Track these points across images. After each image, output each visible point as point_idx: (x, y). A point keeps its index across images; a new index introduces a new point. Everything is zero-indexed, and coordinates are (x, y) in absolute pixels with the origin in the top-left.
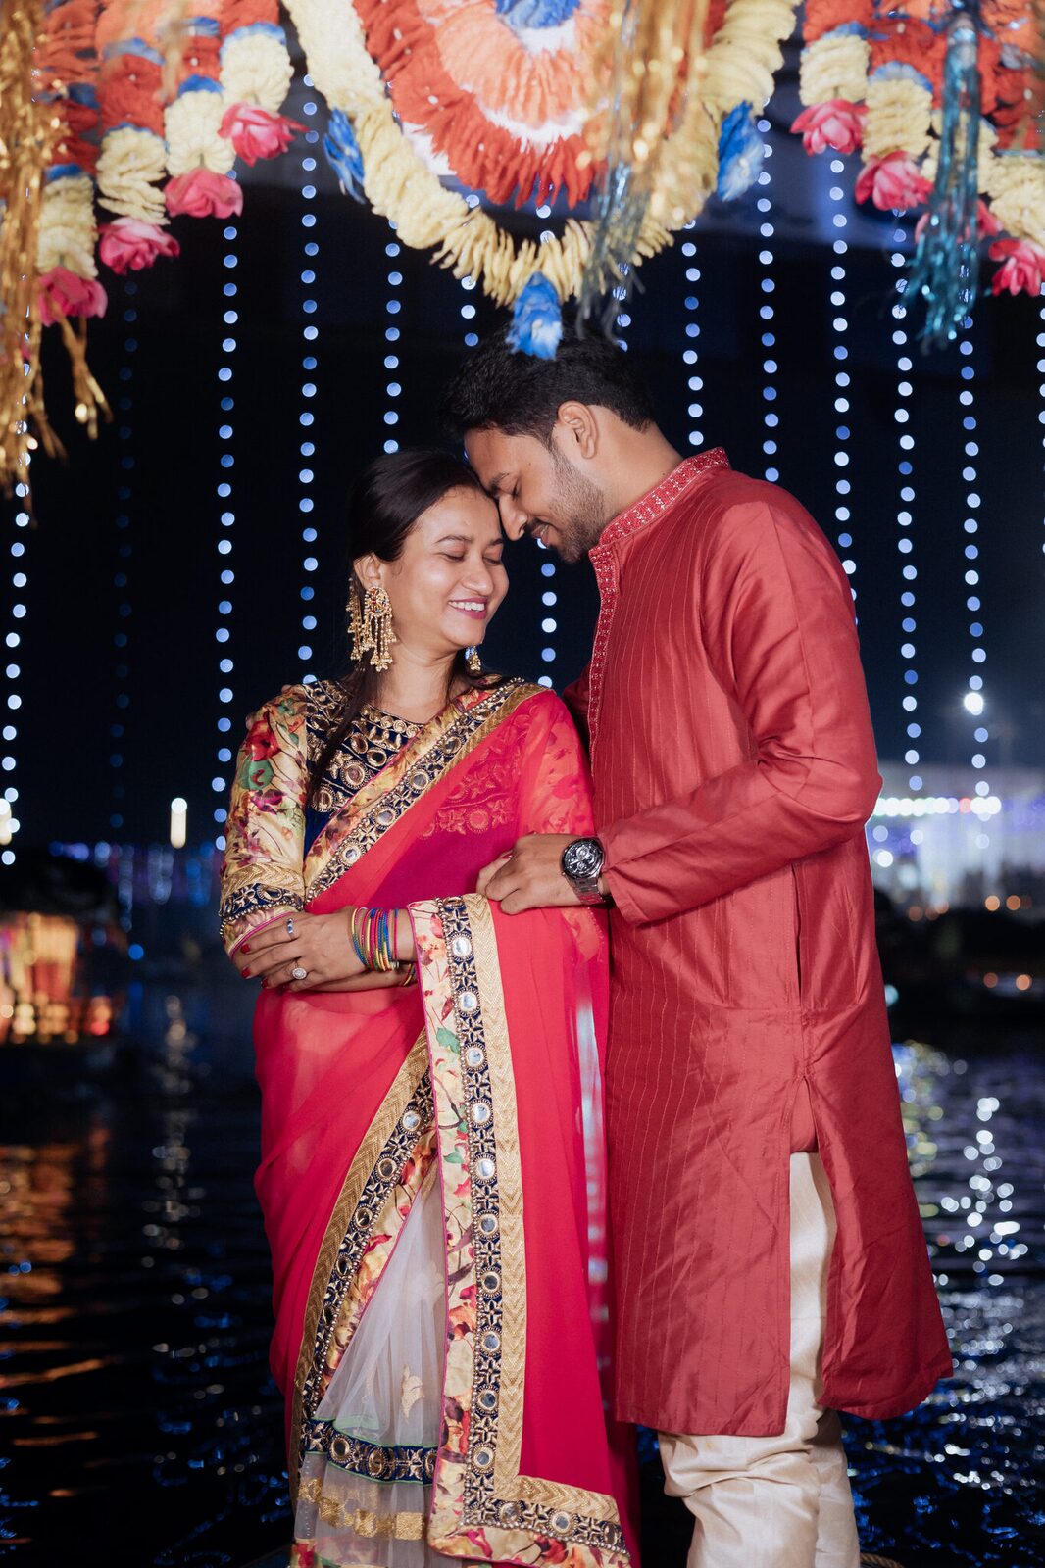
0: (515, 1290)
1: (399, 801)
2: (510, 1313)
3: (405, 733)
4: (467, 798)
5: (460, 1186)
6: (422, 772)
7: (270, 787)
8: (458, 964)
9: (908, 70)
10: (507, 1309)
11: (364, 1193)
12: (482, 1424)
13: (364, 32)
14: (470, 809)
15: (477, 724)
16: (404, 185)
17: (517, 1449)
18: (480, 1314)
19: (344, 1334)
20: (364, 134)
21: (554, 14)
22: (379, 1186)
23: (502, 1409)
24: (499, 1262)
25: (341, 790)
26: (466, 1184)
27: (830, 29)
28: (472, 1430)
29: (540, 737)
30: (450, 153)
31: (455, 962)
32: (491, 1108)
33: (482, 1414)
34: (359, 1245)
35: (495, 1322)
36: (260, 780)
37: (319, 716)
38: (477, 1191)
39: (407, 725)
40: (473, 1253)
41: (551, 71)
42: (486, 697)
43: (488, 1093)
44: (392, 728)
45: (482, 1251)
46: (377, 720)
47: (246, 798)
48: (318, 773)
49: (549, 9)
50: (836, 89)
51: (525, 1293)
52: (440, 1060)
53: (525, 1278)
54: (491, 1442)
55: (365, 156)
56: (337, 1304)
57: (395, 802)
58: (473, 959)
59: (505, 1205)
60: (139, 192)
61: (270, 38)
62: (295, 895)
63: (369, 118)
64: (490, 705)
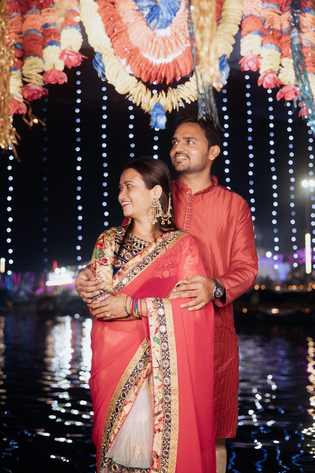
0: (175, 419)
1: (142, 266)
2: (173, 426)
3: (145, 245)
4: (163, 267)
5: (159, 386)
6: (149, 257)
7: (103, 258)
8: (160, 317)
9: (274, 46)
10: (173, 425)
11: (124, 387)
12: (164, 460)
13: (105, 28)
14: (164, 270)
15: (167, 243)
16: (117, 75)
17: (174, 469)
18: (164, 426)
19: (116, 431)
20: (105, 59)
21: (163, 25)
22: (129, 385)
23: (170, 456)
24: (170, 410)
25: (124, 261)
26: (161, 385)
27: (249, 32)
28: (161, 462)
29: (187, 249)
30: (131, 65)
31: (159, 316)
32: (169, 362)
33: (164, 457)
34: (122, 403)
35: (169, 429)
36: (100, 256)
37: (119, 238)
38: (164, 388)
39: (146, 242)
40: (162, 407)
41: (162, 42)
42: (171, 235)
43: (168, 358)
44: (141, 243)
45: (165, 406)
46: (136, 240)
47: (96, 262)
48: (117, 255)
49: (162, 23)
50: (252, 51)
51: (178, 420)
52: (154, 347)
53: (178, 415)
54: (166, 466)
55: (105, 65)
56: (114, 421)
57: (140, 266)
58: (165, 315)
59: (173, 392)
60: (35, 76)
61: (76, 30)
62: (110, 292)
63: (106, 54)
64: (172, 237)
